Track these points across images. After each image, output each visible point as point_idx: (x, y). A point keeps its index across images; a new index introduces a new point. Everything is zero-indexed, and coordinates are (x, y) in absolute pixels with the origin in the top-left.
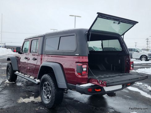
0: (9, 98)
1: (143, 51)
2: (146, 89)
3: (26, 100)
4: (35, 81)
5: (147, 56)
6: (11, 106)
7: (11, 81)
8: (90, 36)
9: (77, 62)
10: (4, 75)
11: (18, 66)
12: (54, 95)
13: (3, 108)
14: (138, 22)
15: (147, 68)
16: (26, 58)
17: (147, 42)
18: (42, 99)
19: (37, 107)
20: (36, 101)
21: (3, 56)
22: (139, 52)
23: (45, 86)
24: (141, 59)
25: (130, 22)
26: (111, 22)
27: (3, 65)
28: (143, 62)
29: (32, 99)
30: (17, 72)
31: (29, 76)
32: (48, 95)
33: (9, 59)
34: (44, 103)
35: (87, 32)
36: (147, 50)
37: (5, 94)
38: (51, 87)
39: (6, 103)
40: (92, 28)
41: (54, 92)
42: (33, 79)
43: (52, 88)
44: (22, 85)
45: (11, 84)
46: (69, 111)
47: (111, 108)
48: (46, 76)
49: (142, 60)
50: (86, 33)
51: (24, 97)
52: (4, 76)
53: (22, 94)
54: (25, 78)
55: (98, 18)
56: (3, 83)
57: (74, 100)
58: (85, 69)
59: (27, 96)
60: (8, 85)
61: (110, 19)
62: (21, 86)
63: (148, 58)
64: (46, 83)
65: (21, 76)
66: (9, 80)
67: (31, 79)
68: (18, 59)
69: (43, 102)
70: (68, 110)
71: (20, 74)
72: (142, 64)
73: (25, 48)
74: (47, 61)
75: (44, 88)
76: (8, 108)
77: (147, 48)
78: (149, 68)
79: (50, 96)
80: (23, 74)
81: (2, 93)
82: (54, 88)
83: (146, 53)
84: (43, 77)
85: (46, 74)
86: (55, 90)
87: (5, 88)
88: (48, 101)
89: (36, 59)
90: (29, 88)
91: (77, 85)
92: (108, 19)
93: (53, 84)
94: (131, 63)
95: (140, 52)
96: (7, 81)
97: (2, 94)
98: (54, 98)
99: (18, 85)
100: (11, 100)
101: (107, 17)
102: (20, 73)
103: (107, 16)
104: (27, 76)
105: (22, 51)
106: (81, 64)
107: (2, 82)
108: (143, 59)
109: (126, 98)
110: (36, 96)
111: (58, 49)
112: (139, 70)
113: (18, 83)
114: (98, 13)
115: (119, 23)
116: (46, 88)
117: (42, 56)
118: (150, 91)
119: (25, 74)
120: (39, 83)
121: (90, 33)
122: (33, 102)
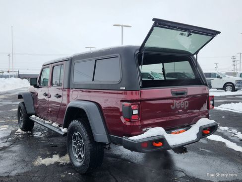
0: (20, 159)
1: (227, 76)
2: (234, 137)
3: (47, 161)
4: (60, 130)
5: (234, 83)
6: (23, 171)
7: (24, 131)
8: (143, 57)
9: (122, 101)
10: (15, 121)
11: (34, 107)
12: (89, 153)
13: (11, 175)
14: (219, 33)
15: (235, 102)
16: (46, 95)
17: (234, 61)
18: (71, 159)
19: (63, 172)
20: (63, 162)
21: (16, 90)
22: (221, 78)
23: (75, 138)
24: (224, 88)
25: (207, 32)
26: (176, 33)
27: (14, 104)
28: (229, 93)
29: (56, 158)
30: (33, 116)
31: (51, 122)
32: (80, 153)
33: (20, 97)
34: (74, 165)
35: (138, 51)
36: (234, 74)
37: (14, 152)
38: (84, 140)
39: (15, 166)
40: (146, 45)
41: (89, 148)
42: (57, 128)
43: (85, 142)
44: (42, 136)
45: (25, 134)
46: (114, 177)
47: (180, 171)
48: (75, 122)
49: (226, 91)
50: (136, 53)
51: (44, 157)
52: (15, 123)
53: (41, 151)
54: (45, 125)
55: (155, 28)
56: (13, 133)
57: (122, 159)
58: (135, 112)
59: (48, 153)
60: (20, 136)
61: (174, 29)
62: (41, 138)
63: (236, 87)
64: (76, 134)
65: (39, 122)
66: (22, 129)
67: (55, 127)
68: (34, 96)
69: (72, 163)
70: (112, 175)
71: (37, 120)
72: (226, 96)
73: (44, 79)
74: (76, 100)
75: (73, 141)
76: (19, 175)
77: (233, 72)
78: (238, 102)
79: (83, 155)
80: (42, 120)
81: (10, 149)
82: (88, 142)
83: (233, 79)
84: (71, 124)
85: (76, 119)
86: (91, 145)
87: (15, 142)
88: (80, 162)
89: (60, 96)
90: (52, 141)
91: (124, 138)
92: (172, 29)
93: (87, 135)
94: (210, 98)
95: (224, 78)
96: (19, 130)
97: (10, 151)
98: (89, 158)
99: (36, 136)
100: (24, 161)
101: (169, 26)
102: (38, 118)
103: (169, 24)
104: (48, 122)
105: (40, 84)
106: (129, 104)
107: (11, 132)
108: (229, 88)
109: (203, 153)
110: (62, 155)
111: (93, 80)
112: (223, 106)
113: (36, 133)
114: (154, 20)
115: (189, 35)
116: (77, 141)
117: (69, 91)
118: (241, 140)
119: (44, 119)
120: (65, 134)
121: (143, 52)
122: (57, 163)
